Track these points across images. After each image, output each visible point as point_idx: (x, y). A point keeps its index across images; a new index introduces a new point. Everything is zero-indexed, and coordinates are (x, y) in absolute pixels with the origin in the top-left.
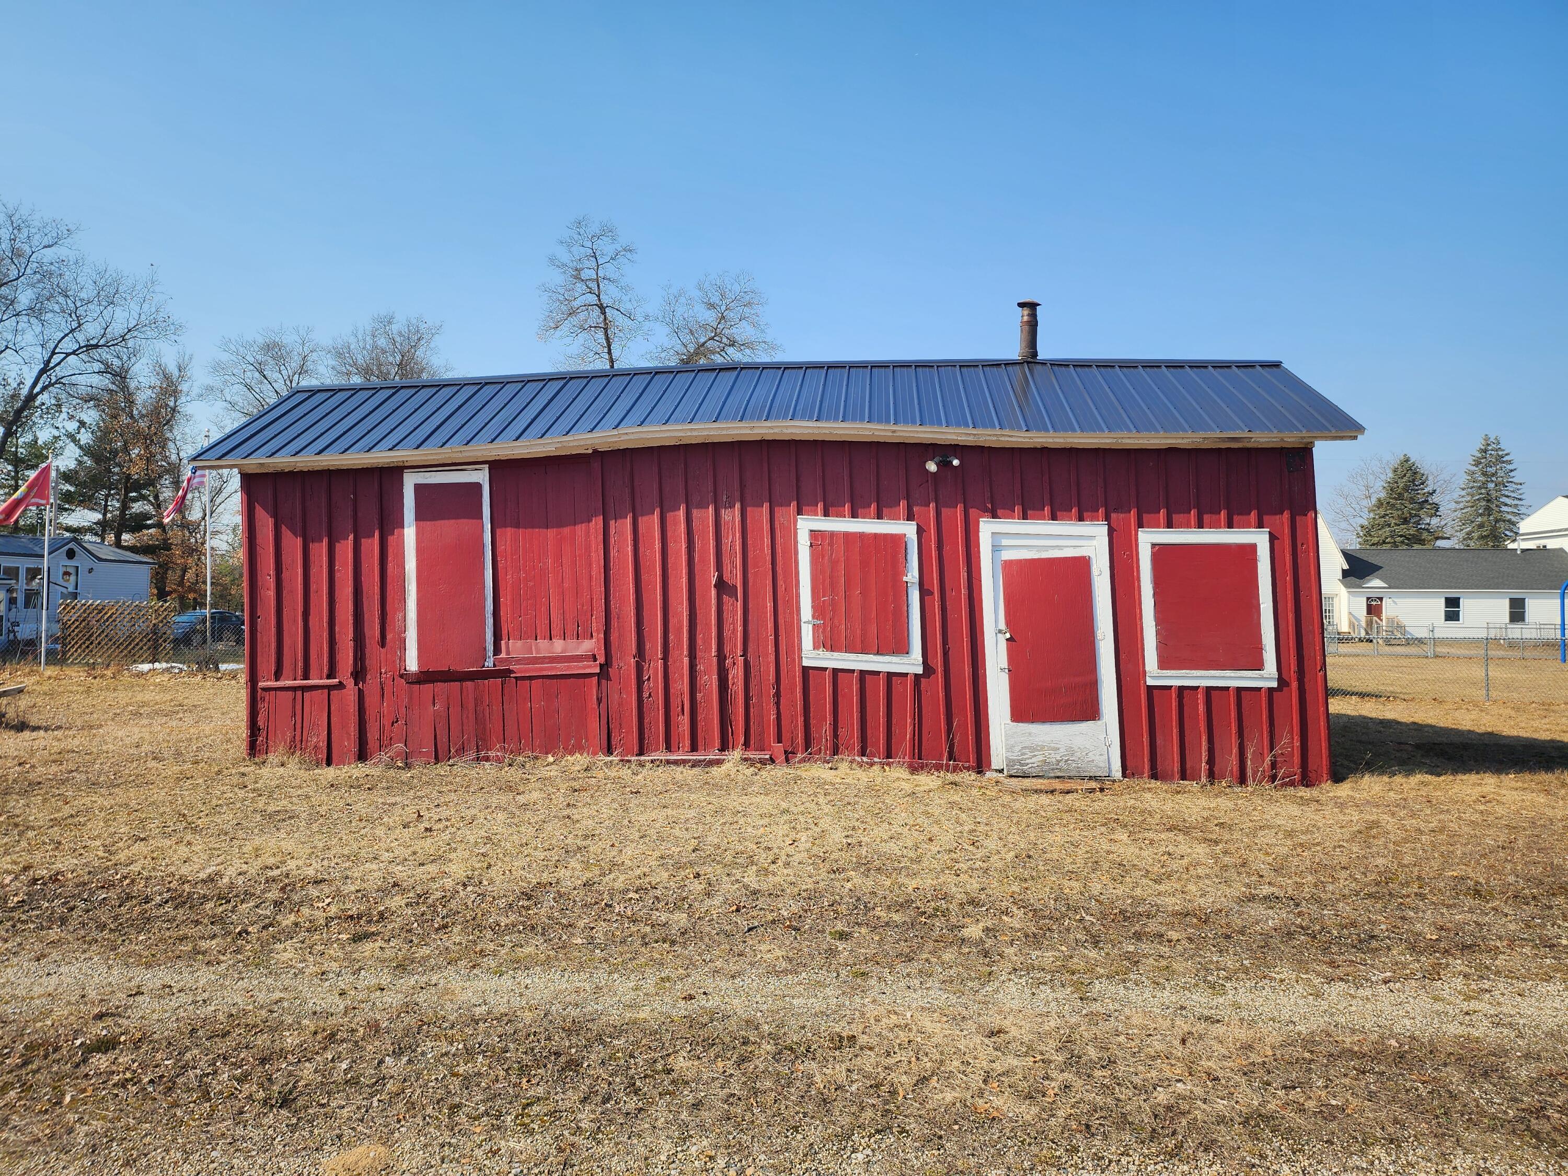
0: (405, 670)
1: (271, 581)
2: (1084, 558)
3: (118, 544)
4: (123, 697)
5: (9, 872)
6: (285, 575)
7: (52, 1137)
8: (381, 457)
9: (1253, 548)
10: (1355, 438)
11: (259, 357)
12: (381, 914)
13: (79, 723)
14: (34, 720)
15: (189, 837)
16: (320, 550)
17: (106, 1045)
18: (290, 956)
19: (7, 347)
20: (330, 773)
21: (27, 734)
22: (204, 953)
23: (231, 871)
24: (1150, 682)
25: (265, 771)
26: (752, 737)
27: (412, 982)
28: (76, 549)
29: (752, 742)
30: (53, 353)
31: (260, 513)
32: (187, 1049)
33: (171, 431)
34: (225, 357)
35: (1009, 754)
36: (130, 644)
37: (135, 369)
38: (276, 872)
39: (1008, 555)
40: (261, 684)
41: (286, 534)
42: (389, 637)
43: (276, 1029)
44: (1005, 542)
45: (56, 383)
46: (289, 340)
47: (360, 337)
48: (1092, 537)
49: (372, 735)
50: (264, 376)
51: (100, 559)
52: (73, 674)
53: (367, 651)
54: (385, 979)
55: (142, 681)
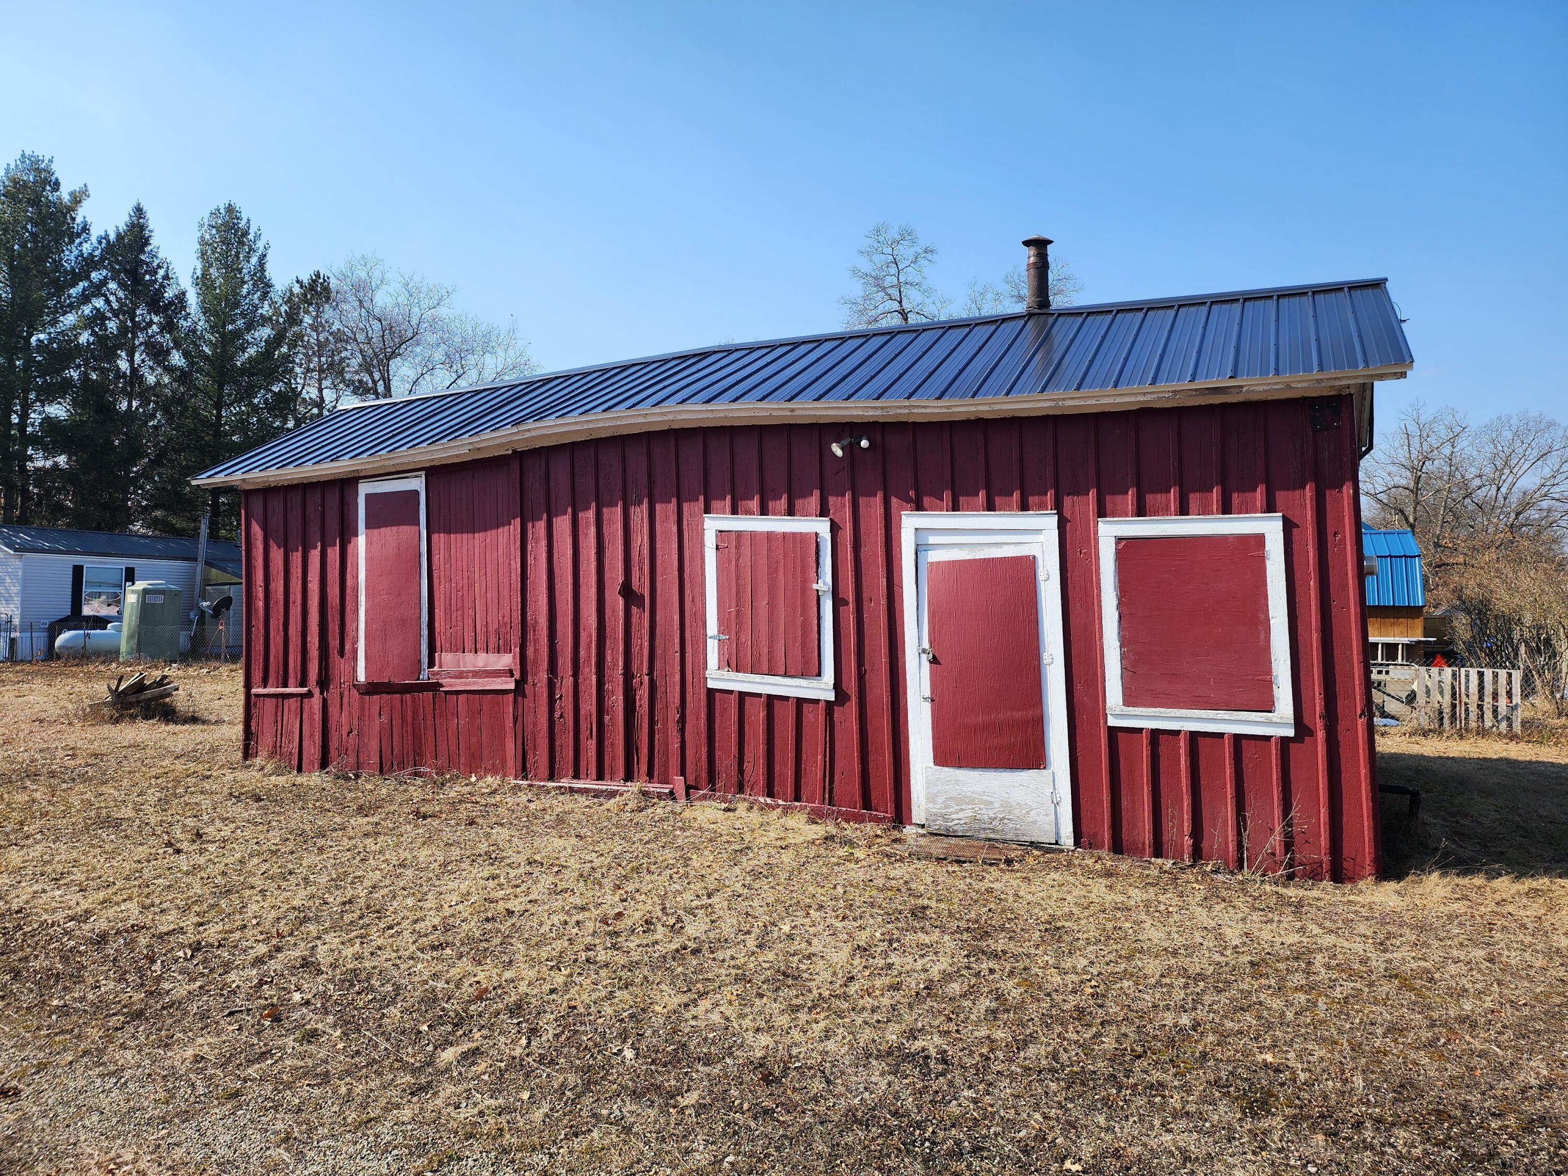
0: (357, 680)
1: (261, 593)
2: (1027, 557)
6: (272, 586)
8: (344, 466)
9: (1259, 540)
10: (1403, 375)
16: (297, 559)
24: (1112, 722)
26: (656, 767)
29: (656, 774)
31: (255, 527)
35: (931, 805)
39: (934, 556)
40: (254, 691)
41: (272, 546)
42: (346, 647)
44: (932, 540)
48: (1038, 531)
49: (333, 744)
53: (331, 660)
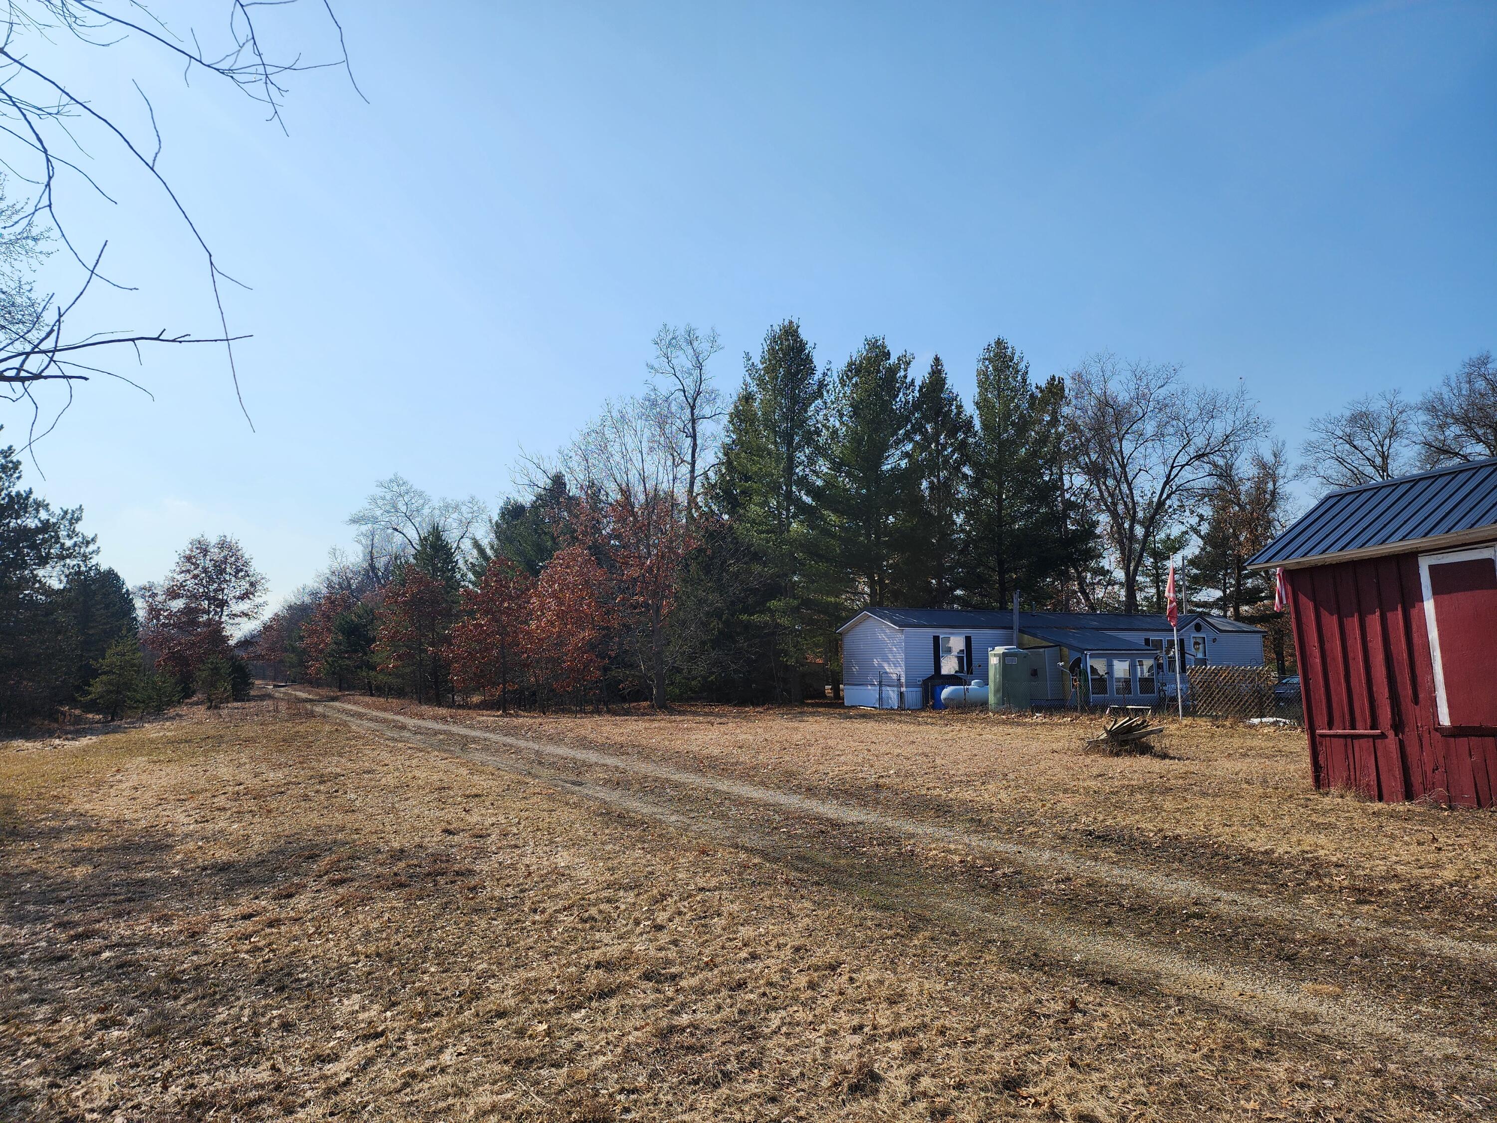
0: (1439, 724)
1: (1316, 652)
3: (1238, 617)
4: (1236, 742)
5: (1152, 831)
6: (1327, 646)
7: (1169, 943)
8: (1395, 546)
11: (1348, 430)
12: (1380, 892)
13: (1202, 757)
14: (1172, 753)
15: (1258, 829)
16: (1353, 623)
17: (1199, 916)
18: (1312, 902)
19: (1140, 470)
20: (1378, 806)
21: (1167, 761)
22: (1259, 891)
23: (1281, 850)
25: (1327, 800)
27: (1392, 931)
28: (1202, 623)
30: (1172, 467)
31: (1303, 599)
32: (1240, 927)
33: (1274, 511)
34: (1314, 437)
36: (1241, 701)
37: (1237, 463)
38: (1310, 855)
40: (1319, 732)
41: (1324, 613)
42: (1421, 696)
43: (1293, 930)
45: (1176, 491)
46: (1377, 406)
47: (1453, 385)
49: (1416, 780)
50: (1355, 447)
51: (1221, 631)
52: (1203, 724)
53: (1403, 707)
54: (1373, 925)
55: (1253, 732)
